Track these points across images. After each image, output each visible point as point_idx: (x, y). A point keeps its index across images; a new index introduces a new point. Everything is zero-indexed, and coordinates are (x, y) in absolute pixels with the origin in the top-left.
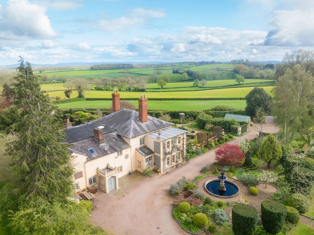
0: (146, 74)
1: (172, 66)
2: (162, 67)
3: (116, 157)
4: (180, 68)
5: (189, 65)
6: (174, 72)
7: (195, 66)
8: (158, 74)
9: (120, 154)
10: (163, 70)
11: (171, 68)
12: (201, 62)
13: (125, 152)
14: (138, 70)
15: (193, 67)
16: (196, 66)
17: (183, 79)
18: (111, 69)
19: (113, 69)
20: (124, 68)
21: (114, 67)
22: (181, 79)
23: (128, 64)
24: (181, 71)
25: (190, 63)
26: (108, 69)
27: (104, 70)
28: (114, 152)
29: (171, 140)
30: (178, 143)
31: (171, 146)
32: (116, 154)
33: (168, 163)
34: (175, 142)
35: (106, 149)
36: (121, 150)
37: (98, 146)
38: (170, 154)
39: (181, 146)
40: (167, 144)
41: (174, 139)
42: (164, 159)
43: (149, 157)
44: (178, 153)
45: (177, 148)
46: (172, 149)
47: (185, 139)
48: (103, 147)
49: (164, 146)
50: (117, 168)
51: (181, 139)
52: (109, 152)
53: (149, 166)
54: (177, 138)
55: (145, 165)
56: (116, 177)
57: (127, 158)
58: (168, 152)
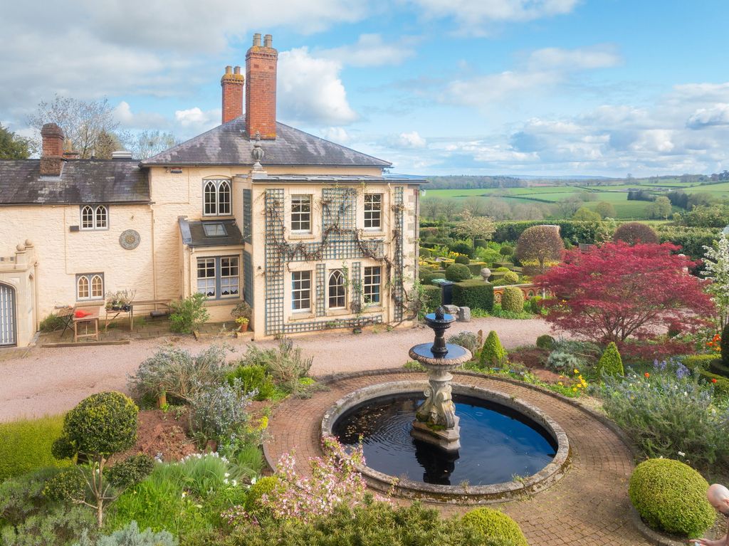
0: (551, 200)
1: (627, 184)
2: (598, 185)
3: (74, 229)
4: (651, 188)
5: (682, 182)
6: (630, 198)
7: (700, 183)
8: (585, 201)
9: (95, 221)
10: (602, 191)
11: (626, 188)
12: (721, 175)
13: (119, 218)
14: (529, 192)
15: (692, 186)
16: (702, 184)
17: (658, 213)
18: (463, 188)
19: (468, 187)
20: (495, 186)
21: (471, 184)
22: (650, 214)
23: (508, 177)
24: (651, 196)
25: (685, 178)
26: (456, 188)
27: (448, 189)
28: (66, 204)
29: (317, 193)
30: (367, 224)
31: (317, 220)
32: (74, 215)
33: (302, 300)
34: (343, 210)
35: (46, 191)
36: (103, 205)
37: (32, 180)
38: (307, 257)
39: (386, 239)
40: (295, 209)
41: (336, 196)
42: (272, 275)
43: (218, 257)
44: (368, 270)
45: (357, 241)
46: (324, 238)
47: (410, 214)
48: (44, 185)
49: (272, 213)
50: (77, 275)
51: (386, 208)
52: (40, 200)
53: (218, 298)
54: (355, 193)
55: (193, 285)
56: (18, 292)
57: (130, 249)
58: (300, 247)
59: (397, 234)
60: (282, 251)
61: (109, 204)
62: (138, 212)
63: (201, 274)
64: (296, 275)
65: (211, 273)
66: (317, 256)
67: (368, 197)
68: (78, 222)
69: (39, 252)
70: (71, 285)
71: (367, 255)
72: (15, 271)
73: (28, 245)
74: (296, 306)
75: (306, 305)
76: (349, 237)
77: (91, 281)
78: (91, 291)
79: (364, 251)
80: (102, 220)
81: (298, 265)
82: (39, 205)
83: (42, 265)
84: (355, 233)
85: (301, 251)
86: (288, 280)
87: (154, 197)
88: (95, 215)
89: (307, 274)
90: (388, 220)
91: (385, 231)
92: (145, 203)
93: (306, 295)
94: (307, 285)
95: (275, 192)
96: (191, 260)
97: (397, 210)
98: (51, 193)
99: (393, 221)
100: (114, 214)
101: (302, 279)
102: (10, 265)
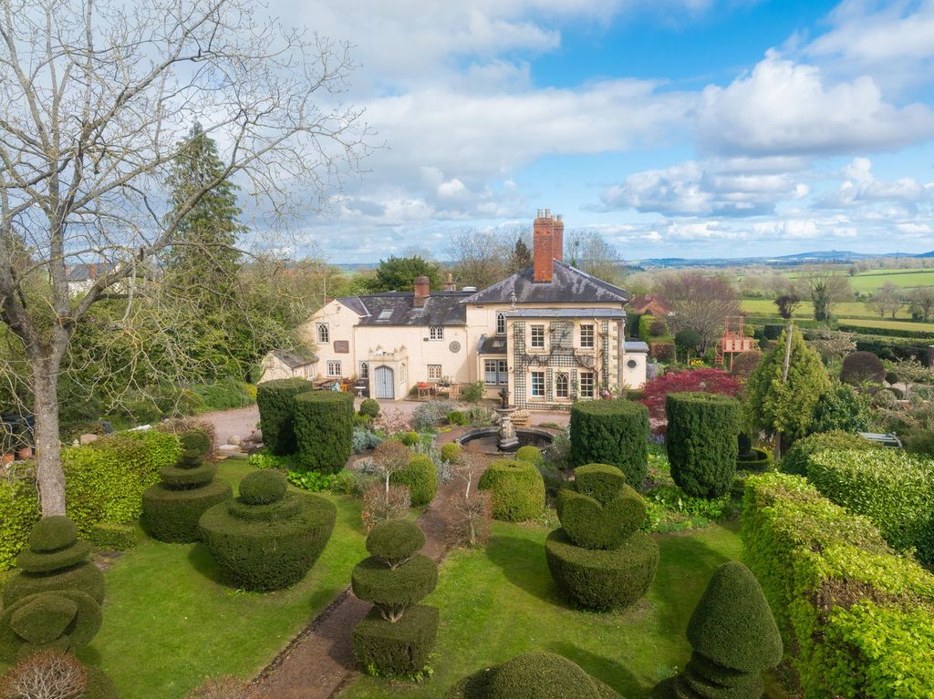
3: (426, 340)
9: (437, 336)
13: (449, 334)
28: (421, 326)
29: (547, 325)
30: (583, 344)
31: (547, 341)
32: (426, 331)
33: (540, 390)
34: (564, 335)
35: (414, 318)
36: (441, 326)
37: (409, 310)
38: (541, 363)
39: (595, 355)
40: (534, 333)
41: (559, 326)
42: (519, 372)
43: (497, 360)
44: (583, 375)
45: (574, 355)
46: (551, 352)
47: (614, 339)
48: (415, 313)
49: (519, 335)
50: (429, 365)
51: (595, 334)
52: (410, 323)
53: (497, 385)
54: (573, 325)
55: (482, 375)
56: (395, 372)
57: (455, 352)
58: (535, 357)
59: (603, 353)
60: (524, 359)
61: (443, 326)
62: (459, 330)
63: (487, 369)
64: (535, 374)
65: (493, 370)
66: (545, 363)
67: (583, 327)
68: (429, 336)
69: (408, 352)
70: (426, 371)
71: (581, 366)
72: (393, 361)
73: (403, 348)
74: (535, 393)
75: (542, 393)
76: (568, 352)
77: (435, 368)
78: (435, 375)
79: (578, 361)
80: (440, 334)
81: (534, 368)
82: (408, 326)
83: (411, 358)
84: (573, 349)
85: (536, 359)
86: (529, 378)
87: (468, 323)
88: (436, 332)
89: (542, 374)
90: (598, 343)
91: (595, 351)
92: (463, 326)
93: (542, 387)
94: (542, 381)
95: (520, 324)
96: (481, 360)
97: (604, 336)
98: (417, 318)
99: (600, 344)
100: (447, 331)
101: (538, 377)
102: (391, 358)
